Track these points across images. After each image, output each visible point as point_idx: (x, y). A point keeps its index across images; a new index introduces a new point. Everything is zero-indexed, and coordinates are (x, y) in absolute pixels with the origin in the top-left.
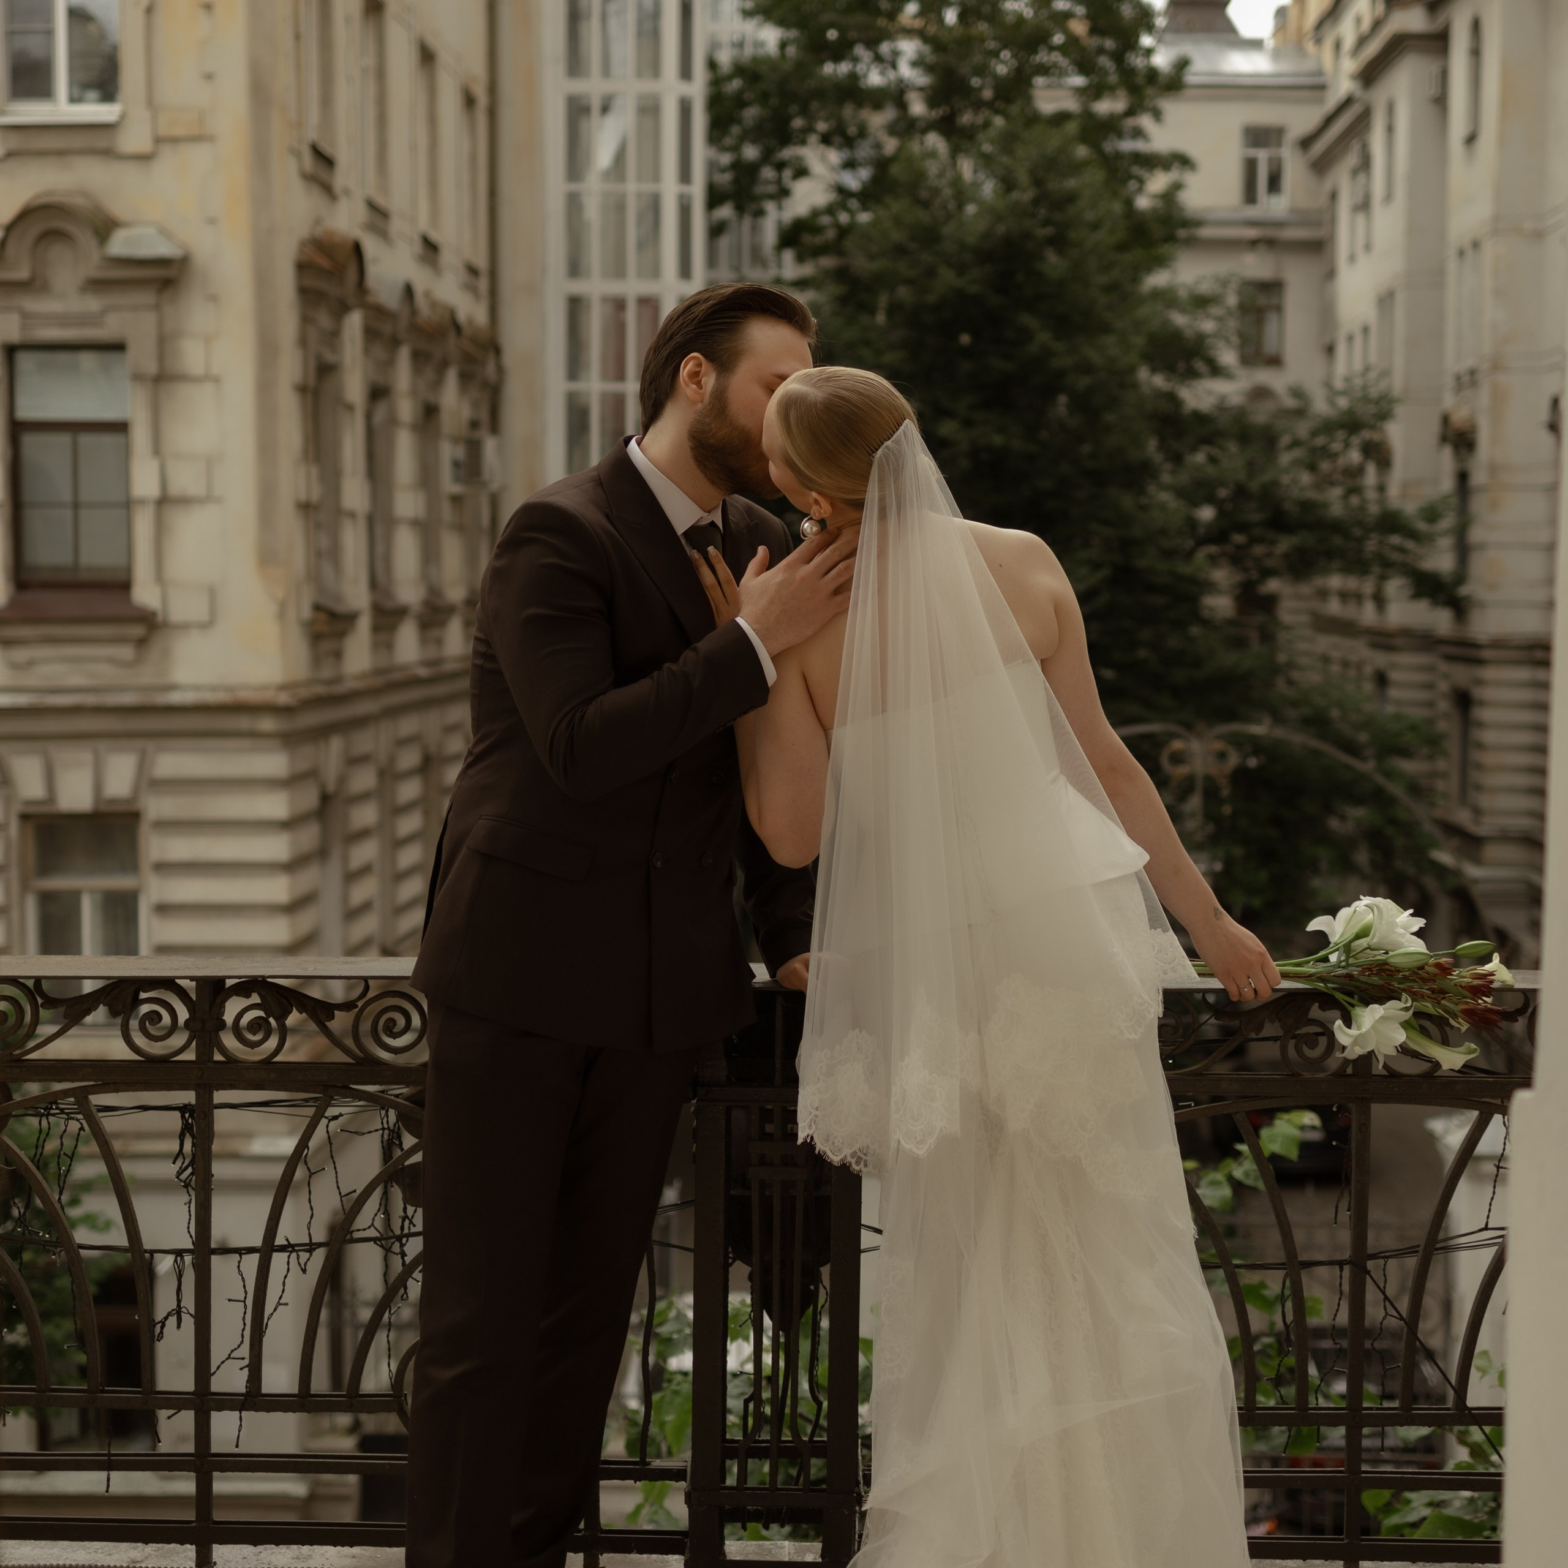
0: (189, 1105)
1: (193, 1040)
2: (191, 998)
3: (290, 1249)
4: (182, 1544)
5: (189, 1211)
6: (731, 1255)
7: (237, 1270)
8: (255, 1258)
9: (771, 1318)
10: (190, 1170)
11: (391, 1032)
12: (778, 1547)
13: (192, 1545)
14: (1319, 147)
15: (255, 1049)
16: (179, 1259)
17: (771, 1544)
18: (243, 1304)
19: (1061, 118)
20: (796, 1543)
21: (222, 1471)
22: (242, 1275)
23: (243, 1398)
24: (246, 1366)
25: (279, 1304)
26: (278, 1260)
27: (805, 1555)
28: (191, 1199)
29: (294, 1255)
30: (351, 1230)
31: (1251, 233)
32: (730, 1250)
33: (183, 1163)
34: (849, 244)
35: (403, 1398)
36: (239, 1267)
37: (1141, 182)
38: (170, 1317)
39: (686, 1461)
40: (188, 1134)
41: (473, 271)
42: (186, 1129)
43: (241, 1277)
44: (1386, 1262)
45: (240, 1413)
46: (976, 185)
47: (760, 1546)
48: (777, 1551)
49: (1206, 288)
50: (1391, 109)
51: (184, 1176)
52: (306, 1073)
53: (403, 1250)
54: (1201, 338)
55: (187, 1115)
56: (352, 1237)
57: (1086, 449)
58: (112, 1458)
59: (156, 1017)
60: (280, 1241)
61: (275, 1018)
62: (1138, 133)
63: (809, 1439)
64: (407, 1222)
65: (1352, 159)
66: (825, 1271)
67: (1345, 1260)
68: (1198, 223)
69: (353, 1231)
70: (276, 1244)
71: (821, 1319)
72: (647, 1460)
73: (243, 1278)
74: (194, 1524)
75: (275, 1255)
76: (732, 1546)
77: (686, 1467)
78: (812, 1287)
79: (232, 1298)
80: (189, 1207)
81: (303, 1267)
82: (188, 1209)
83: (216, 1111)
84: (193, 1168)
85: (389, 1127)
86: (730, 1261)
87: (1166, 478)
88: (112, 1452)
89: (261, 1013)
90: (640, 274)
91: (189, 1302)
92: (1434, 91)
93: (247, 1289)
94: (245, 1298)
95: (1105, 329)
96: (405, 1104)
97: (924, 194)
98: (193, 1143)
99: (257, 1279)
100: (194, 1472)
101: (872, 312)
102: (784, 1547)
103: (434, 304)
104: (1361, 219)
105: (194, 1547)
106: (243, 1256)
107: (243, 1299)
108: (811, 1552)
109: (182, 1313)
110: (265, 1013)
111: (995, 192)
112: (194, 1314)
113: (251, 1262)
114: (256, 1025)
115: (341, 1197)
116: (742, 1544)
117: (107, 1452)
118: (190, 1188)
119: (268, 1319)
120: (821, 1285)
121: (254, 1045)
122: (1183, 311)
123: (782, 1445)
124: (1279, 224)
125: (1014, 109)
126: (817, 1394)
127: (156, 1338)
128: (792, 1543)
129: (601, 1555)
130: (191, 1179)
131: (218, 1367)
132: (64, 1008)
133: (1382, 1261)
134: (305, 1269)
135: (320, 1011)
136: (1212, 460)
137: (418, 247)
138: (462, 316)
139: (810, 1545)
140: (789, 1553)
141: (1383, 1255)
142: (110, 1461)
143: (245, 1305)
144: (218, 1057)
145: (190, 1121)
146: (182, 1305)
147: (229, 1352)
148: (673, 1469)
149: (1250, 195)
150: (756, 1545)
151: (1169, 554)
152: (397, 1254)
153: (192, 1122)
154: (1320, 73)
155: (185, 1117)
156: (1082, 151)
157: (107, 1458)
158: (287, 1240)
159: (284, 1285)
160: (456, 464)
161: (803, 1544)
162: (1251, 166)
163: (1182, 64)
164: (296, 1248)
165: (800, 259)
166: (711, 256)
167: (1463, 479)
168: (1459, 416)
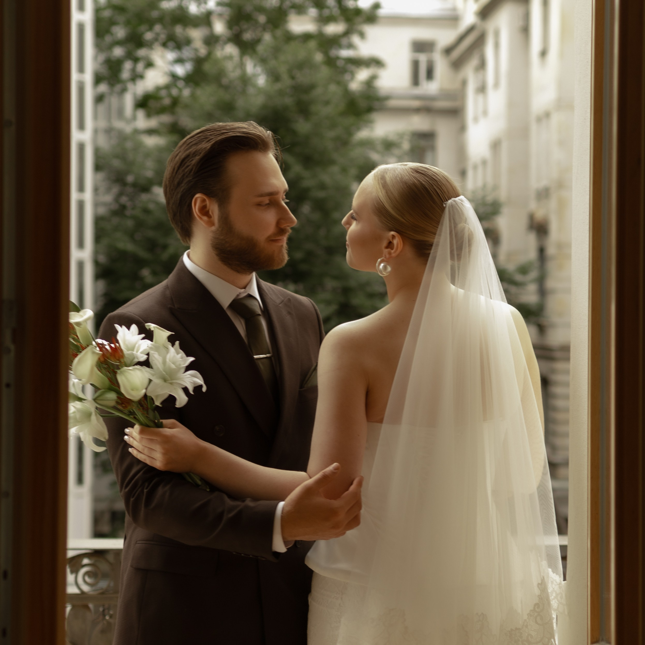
14: (456, 54)
19: (307, 37)
31: (416, 104)
34: (179, 110)
37: (353, 75)
46: (255, 76)
49: (392, 137)
50: (497, 34)
57: (322, 232)
62: (350, 46)
65: (474, 62)
68: (387, 98)
92: (521, 23)
95: (332, 162)
97: (225, 81)
104: (480, 98)
111: (267, 81)
122: (377, 152)
124: (432, 98)
125: (279, 33)
149: (416, 81)
154: (454, 9)
156: (319, 57)
162: (416, 65)
163: (377, 6)
165: (149, 115)
166: (95, 116)
167: (542, 251)
168: (540, 214)
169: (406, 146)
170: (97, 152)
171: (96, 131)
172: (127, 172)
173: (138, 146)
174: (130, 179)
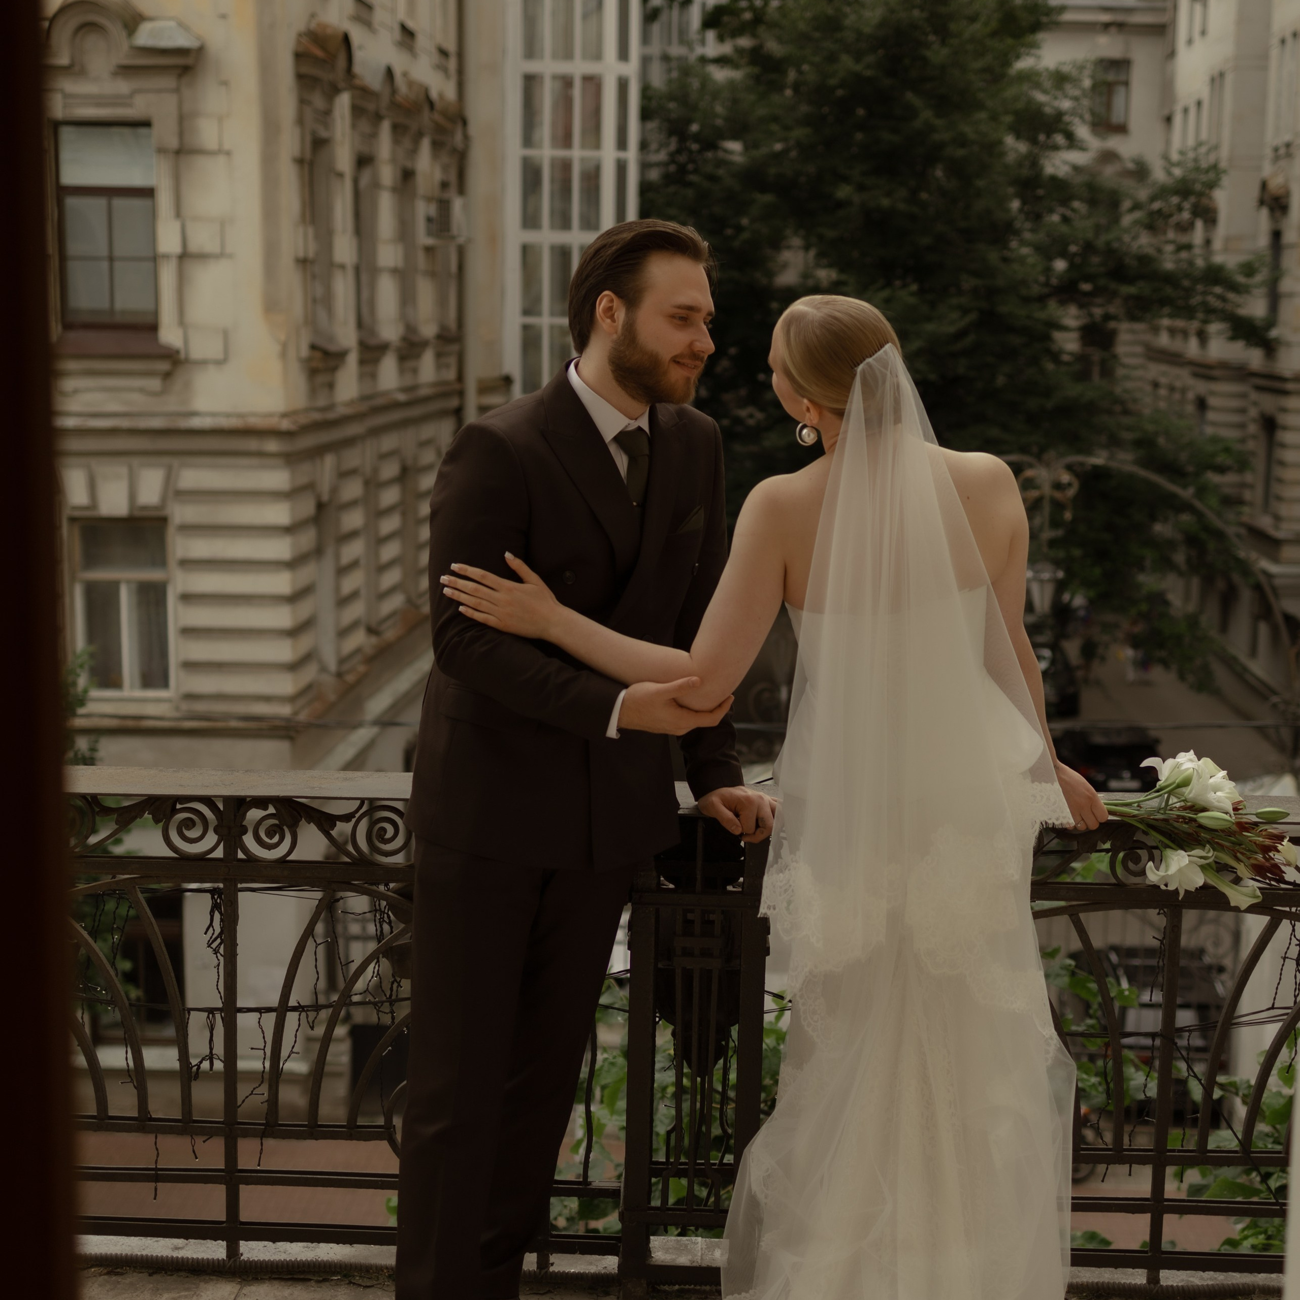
0: (218, 888)
1: (221, 842)
2: (219, 809)
3: (301, 1009)
4: (215, 1241)
5: (218, 972)
6: (658, 1015)
7: (258, 1024)
8: (273, 1015)
9: (690, 1066)
10: (219, 941)
11: (383, 839)
12: (692, 1242)
13: (223, 1241)
15: (272, 850)
16: (211, 1016)
17: (687, 1240)
18: (263, 1051)
20: (707, 1239)
21: (247, 1184)
22: (262, 1029)
23: (264, 1127)
24: (266, 1101)
25: (292, 1052)
26: (292, 1018)
27: (714, 1250)
28: (219, 963)
29: (304, 1014)
30: (351, 994)
31: (1105, 17)
32: (657, 1011)
33: (213, 934)
34: (761, 30)
35: (392, 1130)
36: (259, 1022)
38: (204, 1061)
39: (620, 1182)
40: (216, 911)
41: (443, 53)
42: (215, 907)
43: (261, 1030)
44: (1190, 1034)
45: (261, 1140)
47: (678, 1241)
48: (692, 1247)
49: (1066, 69)
51: (214, 945)
52: (314, 871)
53: (393, 1010)
54: (1059, 115)
55: (216, 897)
56: (351, 1001)
58: (158, 1172)
59: (190, 823)
60: (292, 1002)
61: (287, 827)
63: (719, 1162)
64: (395, 985)
66: (734, 1031)
67: (1157, 1033)
68: (1060, 9)
69: (352, 995)
70: (289, 1005)
71: (730, 1066)
72: (589, 1180)
73: (262, 1031)
74: (224, 1225)
75: (289, 1014)
76: (656, 1241)
77: (620, 1187)
78: (723, 1043)
79: (254, 1047)
80: (218, 969)
81: (311, 1025)
82: (217, 971)
83: (240, 894)
84: (221, 939)
85: (380, 909)
86: (657, 1019)
87: (1028, 236)
88: (158, 1167)
89: (276, 822)
90: (586, 56)
91: (219, 1048)
93: (266, 1039)
94: (265, 1046)
95: (979, 106)
96: (394, 897)
98: (221, 918)
99: (274, 1034)
100: (225, 1184)
101: (780, 88)
102: (697, 1243)
103: (411, 84)
104: (1198, 8)
105: (224, 1243)
106: (263, 1014)
107: (263, 1048)
108: (719, 1247)
109: (214, 1060)
110: (279, 821)
112: (223, 1060)
113: (270, 1019)
114: (272, 832)
115: (342, 966)
116: (664, 1239)
117: (154, 1167)
118: (218, 954)
119: (283, 1064)
120: (730, 1039)
121: (270, 847)
122: (1045, 92)
123: (697, 1167)
124: (1128, 10)
126: (726, 1127)
127: (193, 1078)
128: (704, 1239)
129: (551, 1255)
130: (220, 947)
131: (243, 1101)
132: (116, 816)
133: (1187, 1034)
134: (313, 1026)
135: (325, 822)
136: (1065, 219)
137: (397, 34)
138: (434, 94)
139: (719, 1241)
140: (702, 1249)
141: (1188, 1029)
142: (157, 1174)
143: (265, 1052)
144: (241, 855)
145: (218, 901)
146: (214, 1052)
147: (252, 1089)
148: (609, 1189)
150: (675, 1240)
151: (1027, 300)
152: (387, 1013)
153: (220, 902)
155: (215, 898)
157: (154, 1172)
158: (298, 1003)
159: (296, 1038)
160: (429, 220)
161: (713, 1240)
164: (305, 1009)
165: (721, 39)
166: (645, 39)
167: (1277, 235)
168: (1275, 184)
169: (1087, 83)
170: (646, 92)
171: (645, 61)
172: (689, 121)
173: (706, 80)
174: (695, 128)
